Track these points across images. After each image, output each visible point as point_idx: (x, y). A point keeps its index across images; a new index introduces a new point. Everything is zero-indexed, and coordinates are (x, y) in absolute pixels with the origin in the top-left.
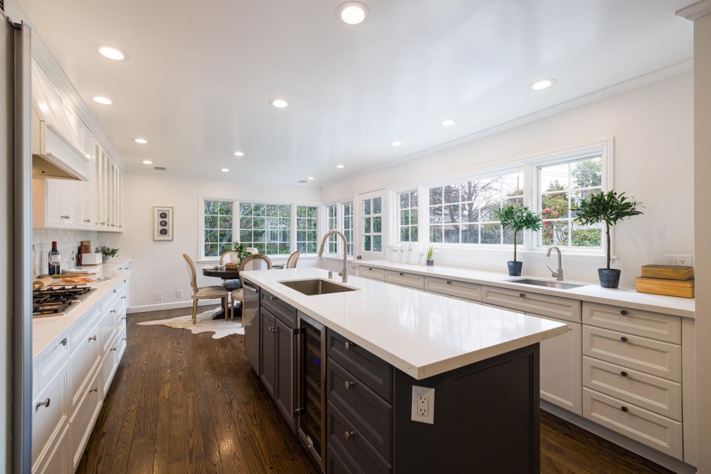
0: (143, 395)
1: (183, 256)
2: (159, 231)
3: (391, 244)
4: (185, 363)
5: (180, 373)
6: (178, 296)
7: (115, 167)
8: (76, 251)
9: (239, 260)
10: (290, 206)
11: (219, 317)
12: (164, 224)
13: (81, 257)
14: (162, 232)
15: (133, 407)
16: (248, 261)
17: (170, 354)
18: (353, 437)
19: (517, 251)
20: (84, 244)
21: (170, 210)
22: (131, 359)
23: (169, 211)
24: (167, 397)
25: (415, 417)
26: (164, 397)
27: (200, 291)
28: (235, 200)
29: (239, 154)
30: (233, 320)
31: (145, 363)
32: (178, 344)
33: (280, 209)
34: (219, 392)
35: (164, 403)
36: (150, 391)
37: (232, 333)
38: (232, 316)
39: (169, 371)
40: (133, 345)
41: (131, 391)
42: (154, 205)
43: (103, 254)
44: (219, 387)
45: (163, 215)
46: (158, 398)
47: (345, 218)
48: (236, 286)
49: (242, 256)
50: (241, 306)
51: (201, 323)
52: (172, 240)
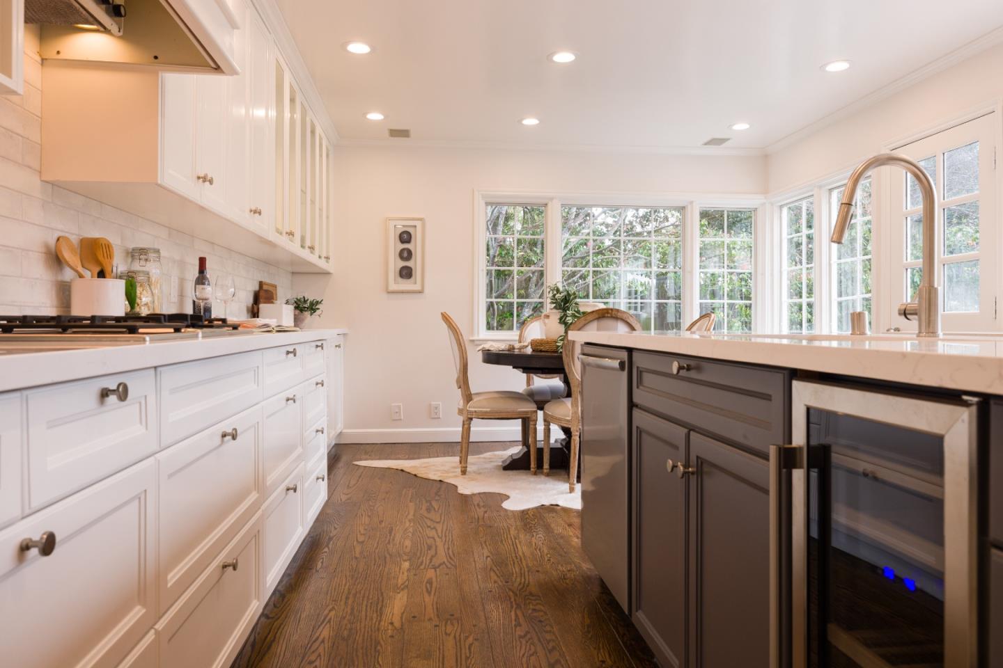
0: (349, 607)
1: (440, 316)
2: (398, 270)
4: (441, 552)
5: (431, 573)
6: (433, 415)
7: (318, 131)
8: (251, 300)
9: (562, 328)
11: (517, 465)
12: (406, 255)
13: (258, 309)
14: (404, 273)
15: (325, 632)
16: (584, 324)
17: (411, 530)
20: (265, 287)
21: (418, 224)
22: (335, 529)
23: (415, 226)
24: (397, 624)
26: (392, 623)
27: (476, 399)
28: (552, 199)
29: (564, 58)
30: (548, 475)
31: (361, 539)
32: (428, 510)
34: (521, 637)
35: (392, 636)
36: (365, 603)
37: (547, 503)
38: (546, 466)
39: (406, 565)
40: (343, 500)
41: (327, 593)
42: (388, 216)
43: (296, 308)
44: (520, 625)
45: (405, 237)
46: (380, 621)
48: (554, 395)
49: (569, 320)
50: (568, 443)
51: (480, 474)
52: (421, 292)
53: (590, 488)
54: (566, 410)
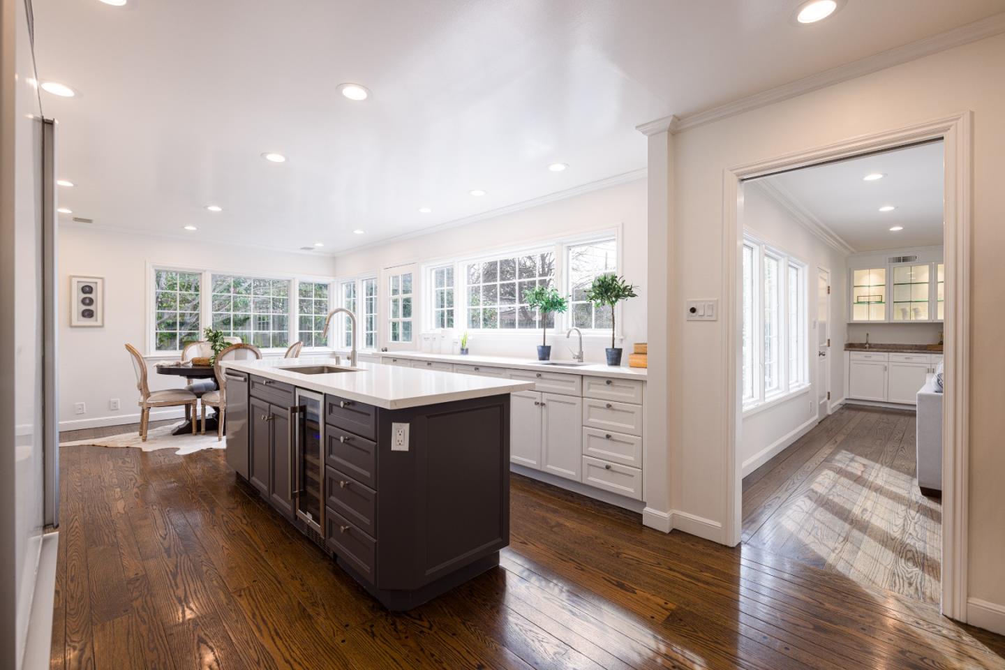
0: (87, 513)
1: (125, 347)
2: (80, 312)
3: (423, 331)
6: (113, 408)
9: (212, 353)
10: (289, 281)
11: (181, 432)
12: (88, 302)
14: (86, 314)
16: (228, 352)
17: (115, 474)
18: (347, 486)
19: (546, 334)
21: (99, 282)
23: (96, 283)
25: (394, 447)
27: (153, 396)
28: (205, 271)
29: (215, 209)
30: (204, 434)
32: (123, 463)
33: (273, 286)
35: (121, 518)
36: (97, 509)
37: (204, 448)
38: (203, 429)
39: (118, 490)
42: (72, 274)
45: (87, 289)
46: (111, 513)
47: (367, 299)
48: (208, 389)
49: (218, 347)
50: (217, 416)
51: (156, 439)
52: (102, 326)
53: (231, 437)
54: (216, 397)
